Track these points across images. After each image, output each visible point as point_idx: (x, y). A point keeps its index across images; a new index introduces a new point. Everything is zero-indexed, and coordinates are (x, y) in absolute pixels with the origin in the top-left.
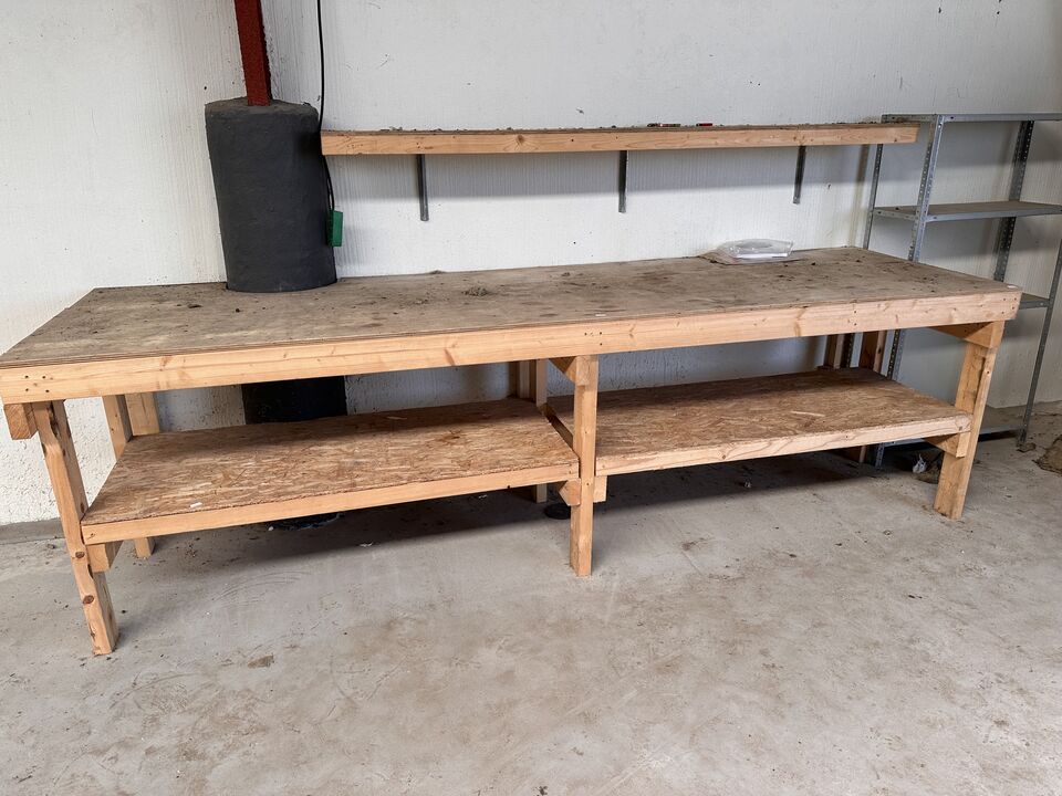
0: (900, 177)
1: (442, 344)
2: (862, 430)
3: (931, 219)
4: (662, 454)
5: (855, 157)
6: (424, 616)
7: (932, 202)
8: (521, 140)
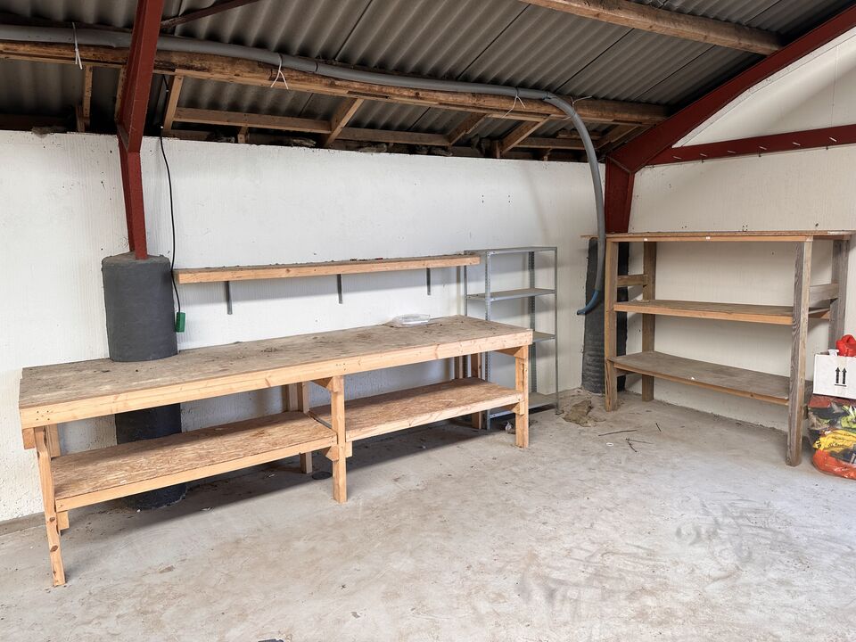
0: (478, 280)
1: (264, 376)
2: (474, 404)
3: (493, 300)
4: (379, 427)
5: (455, 271)
6: (256, 535)
7: (492, 291)
8: (288, 271)
